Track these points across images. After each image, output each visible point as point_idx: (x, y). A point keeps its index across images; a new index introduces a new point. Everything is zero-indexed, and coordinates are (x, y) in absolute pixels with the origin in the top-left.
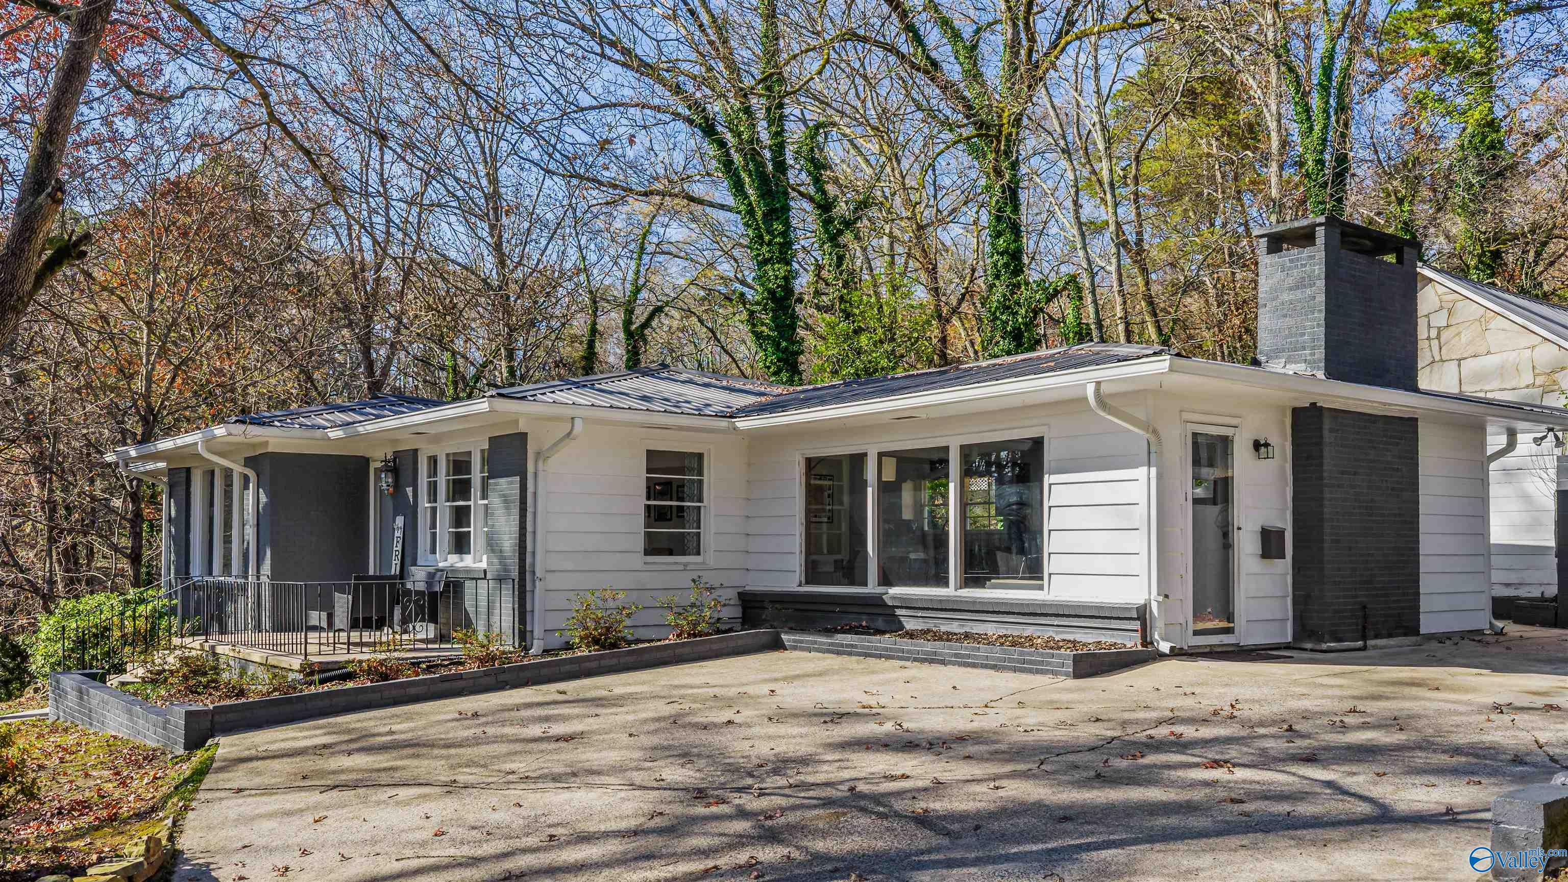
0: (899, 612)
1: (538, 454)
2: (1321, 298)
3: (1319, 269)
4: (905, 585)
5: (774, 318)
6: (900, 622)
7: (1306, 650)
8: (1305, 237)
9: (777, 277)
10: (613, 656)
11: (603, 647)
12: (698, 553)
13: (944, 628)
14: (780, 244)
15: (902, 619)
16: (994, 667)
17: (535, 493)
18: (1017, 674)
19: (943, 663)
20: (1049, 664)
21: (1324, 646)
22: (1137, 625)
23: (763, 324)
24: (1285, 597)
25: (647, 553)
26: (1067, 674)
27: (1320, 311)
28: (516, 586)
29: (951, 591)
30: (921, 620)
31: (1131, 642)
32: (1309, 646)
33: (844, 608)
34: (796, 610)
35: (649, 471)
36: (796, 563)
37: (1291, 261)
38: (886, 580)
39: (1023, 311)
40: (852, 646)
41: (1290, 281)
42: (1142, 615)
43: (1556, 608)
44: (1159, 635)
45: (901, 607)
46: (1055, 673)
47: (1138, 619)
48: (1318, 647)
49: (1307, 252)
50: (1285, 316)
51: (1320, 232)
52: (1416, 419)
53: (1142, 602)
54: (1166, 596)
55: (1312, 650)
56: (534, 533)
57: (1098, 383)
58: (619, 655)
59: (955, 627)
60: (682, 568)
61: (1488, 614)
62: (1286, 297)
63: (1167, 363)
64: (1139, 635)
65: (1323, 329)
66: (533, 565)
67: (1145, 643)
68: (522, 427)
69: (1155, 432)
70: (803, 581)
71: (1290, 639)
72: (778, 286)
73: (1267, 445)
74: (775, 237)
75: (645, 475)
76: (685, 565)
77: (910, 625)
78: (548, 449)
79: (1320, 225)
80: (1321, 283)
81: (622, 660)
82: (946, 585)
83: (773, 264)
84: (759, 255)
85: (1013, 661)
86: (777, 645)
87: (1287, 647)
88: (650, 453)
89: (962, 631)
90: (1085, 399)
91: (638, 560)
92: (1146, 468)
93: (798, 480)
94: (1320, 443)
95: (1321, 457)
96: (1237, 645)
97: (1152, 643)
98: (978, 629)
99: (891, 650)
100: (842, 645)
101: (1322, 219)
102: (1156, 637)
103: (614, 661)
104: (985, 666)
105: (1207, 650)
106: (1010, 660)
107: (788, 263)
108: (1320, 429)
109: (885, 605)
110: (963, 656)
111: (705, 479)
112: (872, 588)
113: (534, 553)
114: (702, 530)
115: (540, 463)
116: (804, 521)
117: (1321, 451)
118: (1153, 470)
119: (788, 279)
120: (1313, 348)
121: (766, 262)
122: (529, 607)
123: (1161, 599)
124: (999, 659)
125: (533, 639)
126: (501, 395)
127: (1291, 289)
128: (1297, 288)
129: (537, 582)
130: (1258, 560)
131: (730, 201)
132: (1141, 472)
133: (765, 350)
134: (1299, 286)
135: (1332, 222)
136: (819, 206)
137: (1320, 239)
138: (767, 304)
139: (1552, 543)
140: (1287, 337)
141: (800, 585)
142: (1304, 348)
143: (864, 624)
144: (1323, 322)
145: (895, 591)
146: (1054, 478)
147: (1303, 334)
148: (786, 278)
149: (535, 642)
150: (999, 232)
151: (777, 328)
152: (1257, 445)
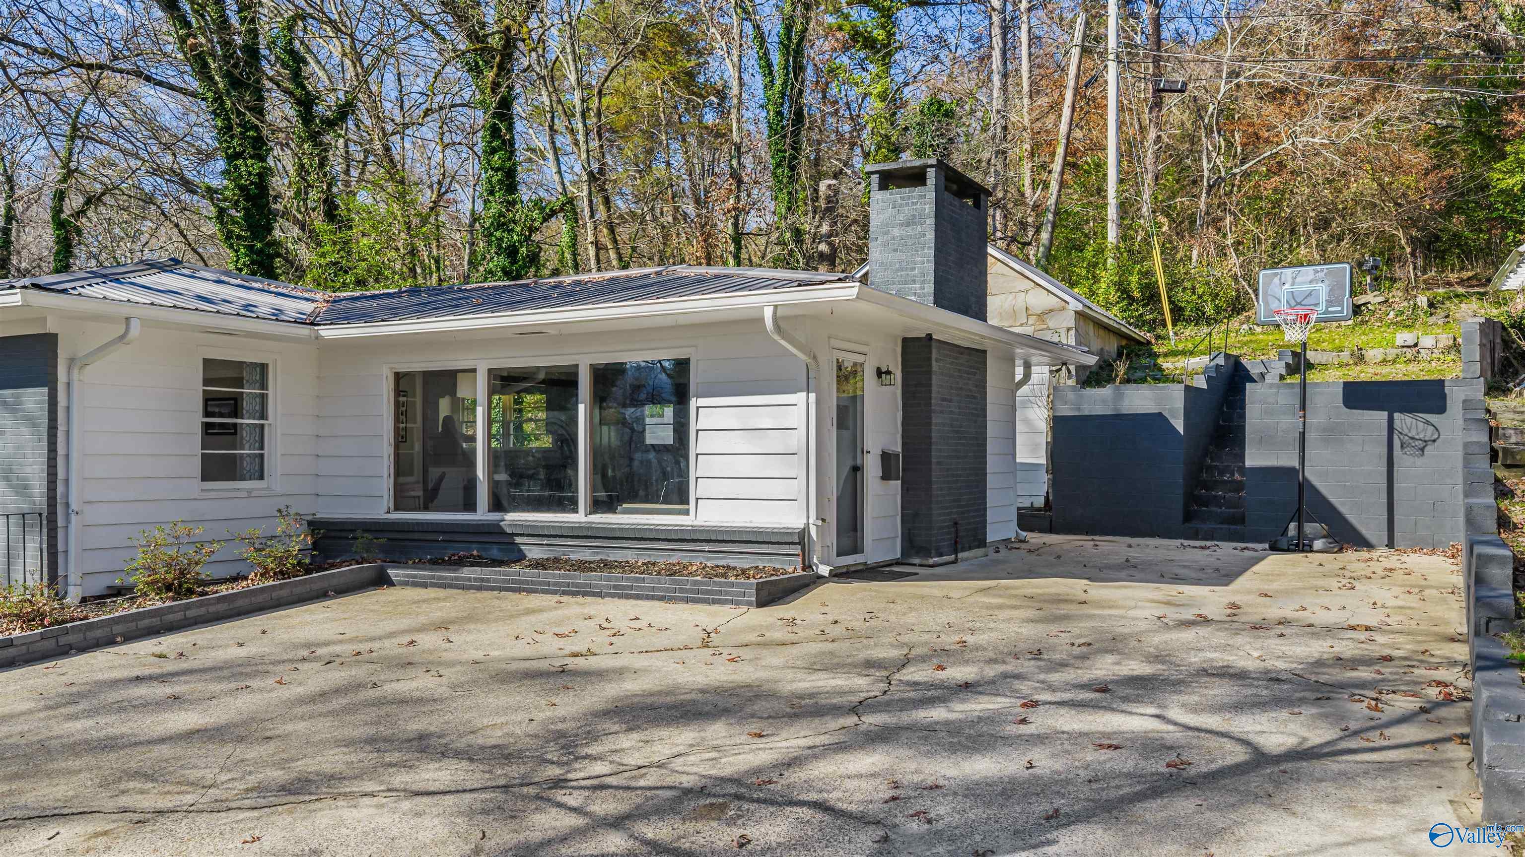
0: (518, 540)
1: (72, 361)
2: (931, 236)
3: (929, 208)
4: (523, 511)
5: (247, 217)
6: (520, 550)
7: (915, 565)
8: (916, 177)
9: (250, 173)
10: (201, 604)
11: (178, 595)
12: (261, 477)
13: (573, 557)
14: (253, 138)
15: (523, 547)
16: (662, 599)
17: (68, 408)
18: (690, 606)
19: (600, 595)
20: (727, 593)
21: (931, 561)
22: (797, 550)
23: (234, 223)
24: (895, 516)
25: (204, 478)
26: (749, 604)
27: (929, 248)
28: (45, 522)
29: (580, 517)
30: (546, 548)
31: (793, 568)
32: (917, 561)
33: (447, 537)
34: (389, 539)
35: (206, 382)
36: (385, 486)
37: (902, 199)
38: (497, 505)
39: (519, 229)
40: (482, 580)
41: (901, 218)
42: (801, 539)
43: (1051, 517)
44: (818, 558)
45: (522, 535)
46: (738, 603)
47: (799, 543)
48: (925, 562)
49: (918, 190)
50: (895, 250)
51: (931, 173)
52: (985, 352)
53: (802, 526)
54: (823, 520)
55: (921, 565)
56: (67, 456)
57: (776, 307)
58: (209, 603)
59: (587, 555)
60: (245, 494)
61: (1014, 525)
62: (896, 232)
63: (856, 290)
64: (800, 559)
65: (932, 265)
66: (67, 495)
67: (807, 567)
68: (51, 327)
69: (815, 358)
70: (392, 507)
71: (899, 556)
72: (252, 183)
73: (888, 372)
74: (248, 130)
75: (201, 388)
76: (249, 491)
77: (534, 553)
78: (86, 356)
79: (931, 166)
80: (931, 222)
81: (212, 609)
82: (576, 511)
83: (245, 159)
84: (229, 148)
85: (687, 591)
86: (381, 581)
87: (898, 563)
88: (207, 363)
89: (597, 558)
90: (762, 320)
91: (195, 486)
92: (805, 394)
93: (385, 396)
94: (929, 372)
95: (930, 385)
96: (865, 564)
97: (810, 567)
98: (614, 556)
99: (533, 583)
100: (469, 579)
101: (933, 161)
102: (815, 560)
103: (202, 611)
104: (652, 598)
105: (844, 570)
106: (682, 591)
107: (263, 159)
108: (930, 359)
109: (503, 533)
110: (624, 588)
111: (270, 392)
112: (482, 514)
113: (67, 481)
114: (266, 452)
115: (75, 372)
116: (392, 441)
117: (930, 379)
118: (812, 396)
119: (264, 175)
120: (923, 282)
121: (238, 155)
122: (60, 547)
123: (820, 523)
124: (667, 590)
125: (67, 584)
126: (36, 286)
127: (902, 225)
128: (908, 225)
129: (73, 517)
130: (879, 480)
131: (195, 85)
132: (800, 398)
133: (237, 251)
134: (910, 222)
135: (941, 166)
136: (299, 102)
137: (931, 179)
138: (238, 201)
139: (1043, 461)
140: (897, 270)
141: (388, 512)
142: (914, 282)
143: (475, 553)
144: (932, 258)
145: (511, 517)
146: (702, 402)
147: (913, 269)
148: (260, 175)
149: (71, 589)
150: (493, 148)
151: (250, 228)
152: (879, 373)
